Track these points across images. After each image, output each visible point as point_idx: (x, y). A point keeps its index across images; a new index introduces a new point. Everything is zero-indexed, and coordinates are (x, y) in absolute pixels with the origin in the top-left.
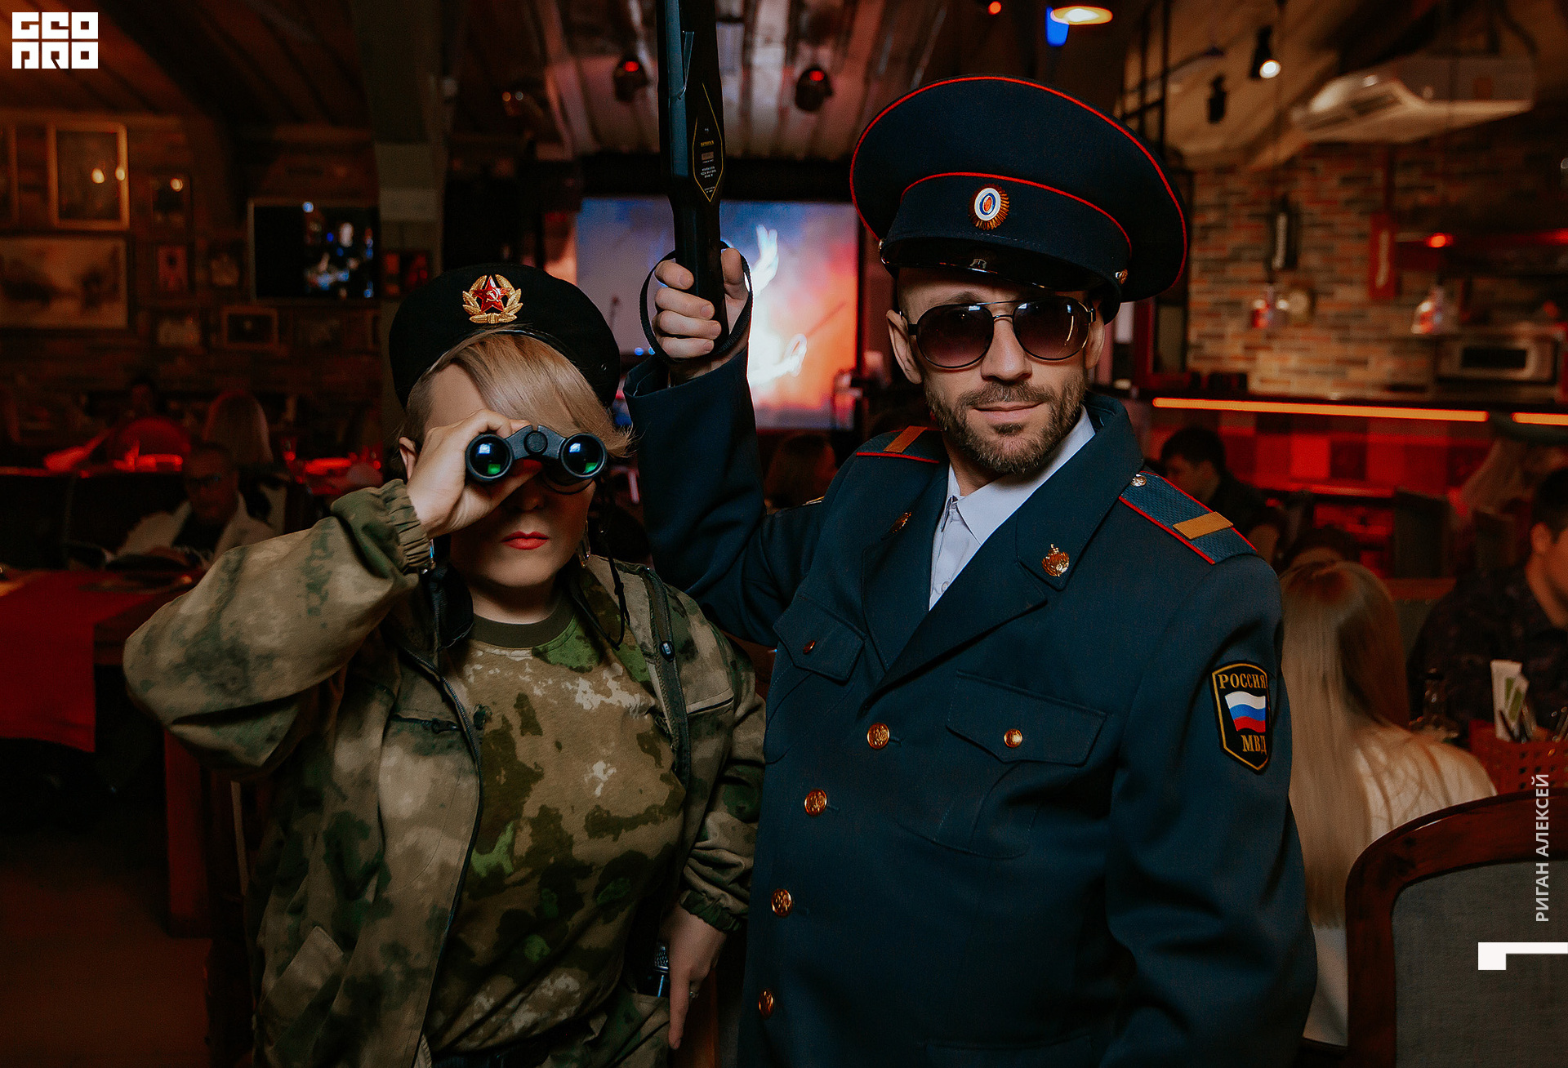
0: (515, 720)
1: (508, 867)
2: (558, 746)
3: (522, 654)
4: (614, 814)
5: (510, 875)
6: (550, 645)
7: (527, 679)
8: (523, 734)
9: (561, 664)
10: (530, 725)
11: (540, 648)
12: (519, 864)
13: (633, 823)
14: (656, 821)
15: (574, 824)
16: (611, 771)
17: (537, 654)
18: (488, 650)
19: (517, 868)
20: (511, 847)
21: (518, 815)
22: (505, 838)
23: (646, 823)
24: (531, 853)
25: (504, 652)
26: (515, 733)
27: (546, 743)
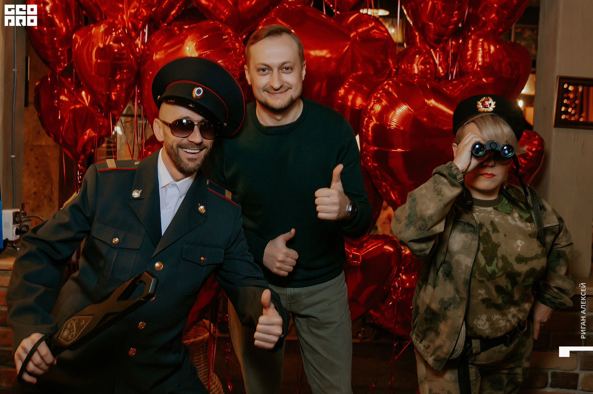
0: (490, 229)
1: (497, 271)
2: (505, 236)
3: (490, 209)
4: (525, 256)
5: (498, 273)
6: (499, 206)
7: (493, 216)
8: (493, 233)
9: (502, 211)
10: (495, 230)
11: (495, 207)
12: (500, 270)
13: (532, 259)
14: (539, 258)
15: (512, 260)
16: (523, 243)
17: (494, 209)
18: (479, 208)
19: (499, 271)
20: (497, 264)
21: (497, 256)
22: (495, 262)
23: (536, 259)
24: (502, 267)
25: (484, 208)
26: (491, 233)
27: (501, 235)
